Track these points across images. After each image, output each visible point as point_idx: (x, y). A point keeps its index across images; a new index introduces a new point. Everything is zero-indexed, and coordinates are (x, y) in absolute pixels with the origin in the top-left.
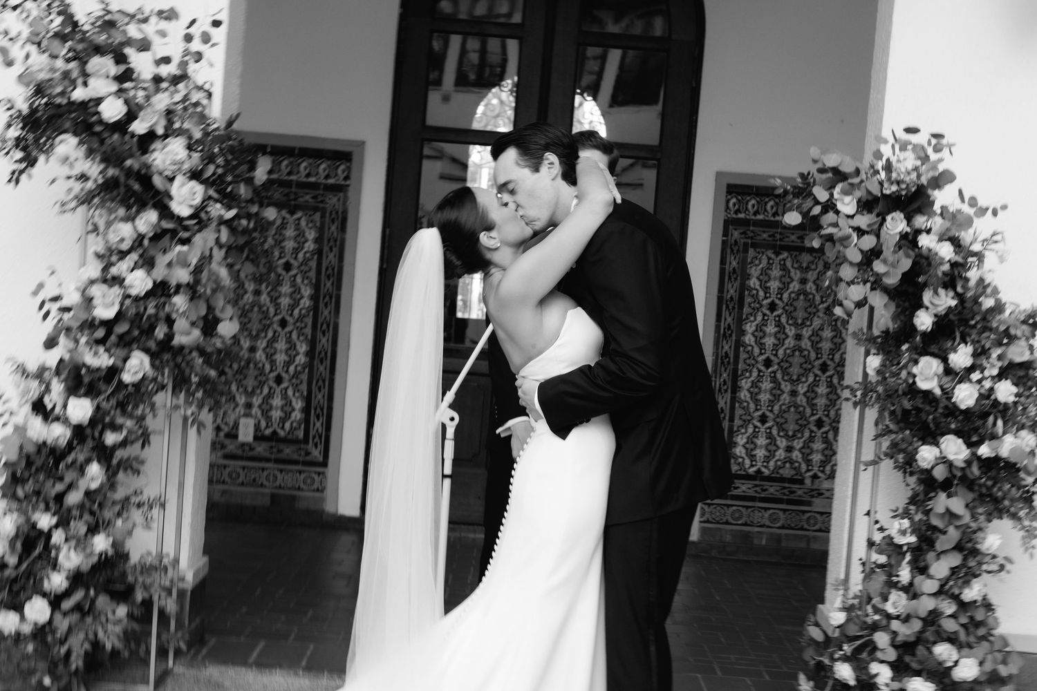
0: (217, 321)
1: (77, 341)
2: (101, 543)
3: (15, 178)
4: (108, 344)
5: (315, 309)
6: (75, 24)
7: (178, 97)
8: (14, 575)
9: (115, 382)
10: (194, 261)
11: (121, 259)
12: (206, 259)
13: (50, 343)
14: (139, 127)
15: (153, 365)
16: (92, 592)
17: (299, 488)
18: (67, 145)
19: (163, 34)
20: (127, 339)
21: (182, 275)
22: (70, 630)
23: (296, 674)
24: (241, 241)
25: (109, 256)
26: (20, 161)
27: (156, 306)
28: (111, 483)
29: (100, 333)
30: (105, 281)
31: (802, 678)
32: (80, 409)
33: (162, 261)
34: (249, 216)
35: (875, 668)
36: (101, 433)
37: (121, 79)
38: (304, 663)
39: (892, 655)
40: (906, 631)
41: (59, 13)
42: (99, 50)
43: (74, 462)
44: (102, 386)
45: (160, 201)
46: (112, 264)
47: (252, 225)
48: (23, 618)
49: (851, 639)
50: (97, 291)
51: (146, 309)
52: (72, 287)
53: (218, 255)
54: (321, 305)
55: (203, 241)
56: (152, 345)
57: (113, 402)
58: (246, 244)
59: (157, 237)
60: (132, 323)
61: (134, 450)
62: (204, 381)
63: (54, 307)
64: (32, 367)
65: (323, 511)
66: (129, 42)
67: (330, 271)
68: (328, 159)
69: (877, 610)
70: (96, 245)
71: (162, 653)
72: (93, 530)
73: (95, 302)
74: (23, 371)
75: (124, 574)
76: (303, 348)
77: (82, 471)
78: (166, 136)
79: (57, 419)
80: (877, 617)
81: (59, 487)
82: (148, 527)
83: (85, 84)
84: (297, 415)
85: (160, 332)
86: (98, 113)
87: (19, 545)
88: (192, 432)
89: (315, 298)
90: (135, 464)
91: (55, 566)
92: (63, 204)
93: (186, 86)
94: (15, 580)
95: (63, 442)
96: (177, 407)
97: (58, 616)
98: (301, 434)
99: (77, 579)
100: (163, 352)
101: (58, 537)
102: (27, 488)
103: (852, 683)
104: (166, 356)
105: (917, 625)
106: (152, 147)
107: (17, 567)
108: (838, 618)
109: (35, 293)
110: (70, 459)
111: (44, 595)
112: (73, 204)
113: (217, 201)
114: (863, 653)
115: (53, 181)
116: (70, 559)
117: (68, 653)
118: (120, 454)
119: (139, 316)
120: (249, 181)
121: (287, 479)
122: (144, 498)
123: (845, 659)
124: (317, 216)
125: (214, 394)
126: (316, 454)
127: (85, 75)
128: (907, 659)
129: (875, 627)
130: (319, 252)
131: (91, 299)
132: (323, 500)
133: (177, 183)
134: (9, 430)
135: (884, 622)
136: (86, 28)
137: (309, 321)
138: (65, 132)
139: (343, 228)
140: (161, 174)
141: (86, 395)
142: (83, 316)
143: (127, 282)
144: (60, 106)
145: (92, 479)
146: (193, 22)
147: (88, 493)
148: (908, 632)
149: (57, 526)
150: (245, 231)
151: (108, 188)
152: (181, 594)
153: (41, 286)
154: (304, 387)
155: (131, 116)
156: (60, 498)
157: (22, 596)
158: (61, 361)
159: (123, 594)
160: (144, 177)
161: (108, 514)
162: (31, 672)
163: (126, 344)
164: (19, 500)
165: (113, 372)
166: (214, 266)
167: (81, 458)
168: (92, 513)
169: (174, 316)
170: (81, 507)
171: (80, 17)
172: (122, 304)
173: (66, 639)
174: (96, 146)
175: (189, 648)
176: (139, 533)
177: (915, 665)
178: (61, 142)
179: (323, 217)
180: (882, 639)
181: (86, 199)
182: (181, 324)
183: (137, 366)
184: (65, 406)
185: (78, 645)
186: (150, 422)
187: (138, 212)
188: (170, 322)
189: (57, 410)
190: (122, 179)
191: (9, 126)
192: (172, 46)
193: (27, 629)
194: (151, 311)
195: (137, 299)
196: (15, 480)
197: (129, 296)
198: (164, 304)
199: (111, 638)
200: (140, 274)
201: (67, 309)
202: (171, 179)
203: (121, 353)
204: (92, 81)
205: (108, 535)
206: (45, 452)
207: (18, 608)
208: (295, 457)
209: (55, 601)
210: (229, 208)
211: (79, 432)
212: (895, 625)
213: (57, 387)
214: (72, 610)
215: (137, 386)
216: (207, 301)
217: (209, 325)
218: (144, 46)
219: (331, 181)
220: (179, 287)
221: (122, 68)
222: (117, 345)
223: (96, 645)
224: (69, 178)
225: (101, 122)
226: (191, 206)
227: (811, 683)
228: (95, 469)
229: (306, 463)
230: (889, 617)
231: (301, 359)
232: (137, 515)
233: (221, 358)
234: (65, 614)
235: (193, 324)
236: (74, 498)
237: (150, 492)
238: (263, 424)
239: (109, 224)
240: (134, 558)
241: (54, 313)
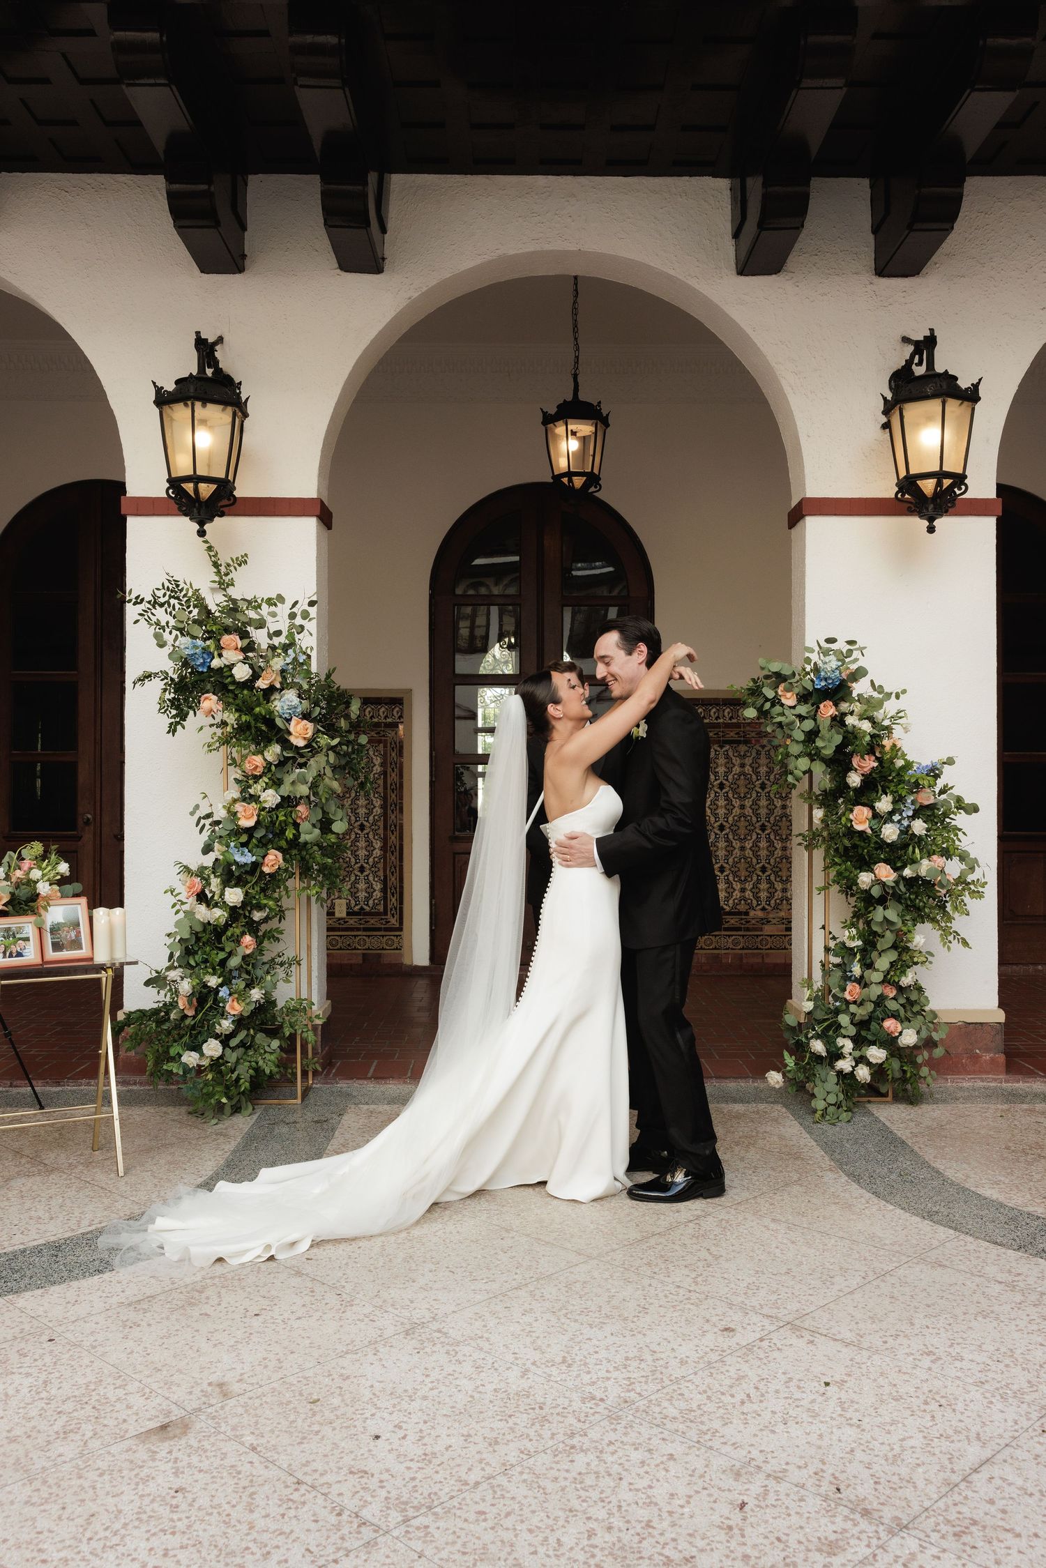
0: (331, 822)
1: (228, 846)
2: (256, 994)
3: (172, 729)
4: (250, 846)
5: (385, 815)
6: (209, 612)
7: (289, 660)
8: (193, 1023)
9: (257, 874)
10: (311, 779)
11: (255, 782)
12: (320, 776)
13: (207, 849)
14: (262, 684)
15: (284, 860)
16: (252, 1032)
17: (383, 949)
18: (210, 702)
19: (274, 615)
20: (264, 841)
21: (303, 790)
22: (238, 1059)
23: (405, 1083)
24: (343, 762)
25: (246, 782)
26: (174, 717)
27: (285, 815)
28: (259, 950)
29: (244, 838)
30: (244, 800)
31: (786, 1054)
32: (234, 896)
33: (288, 779)
34: (348, 743)
35: (840, 1041)
36: (250, 912)
37: (244, 650)
38: (409, 1074)
39: (852, 1031)
40: (862, 1012)
41: (195, 606)
42: (227, 630)
43: (232, 935)
44: (249, 878)
45: (282, 737)
46: (250, 787)
47: (350, 750)
48: (202, 1055)
49: (820, 1022)
50: (239, 807)
51: (277, 817)
52: (220, 806)
53: (328, 771)
54: (389, 812)
55: (317, 763)
56: (283, 844)
57: (257, 888)
58: (348, 763)
59: (282, 763)
60: (267, 828)
61: (274, 924)
62: (324, 868)
63: (208, 822)
64: (194, 867)
65: (402, 964)
66: (250, 622)
67: (394, 786)
68: (386, 704)
69: (836, 998)
70: (235, 773)
71: (305, 1074)
72: (250, 985)
73: (239, 815)
74: (187, 869)
75: (274, 1017)
76: (378, 844)
77: (238, 941)
78: (282, 689)
79: (216, 905)
80: (838, 1004)
81: (222, 955)
82: (288, 981)
83: (220, 656)
84: (377, 894)
85: (290, 834)
86: (232, 676)
87: (194, 1000)
88: (315, 907)
89: (384, 807)
90: (276, 935)
91: (223, 1014)
92: (209, 746)
93: (295, 652)
94: (193, 1027)
95: (223, 921)
96: (304, 889)
97: (228, 1051)
98: (381, 908)
99: (240, 1022)
100: (293, 848)
101: (224, 992)
102: (197, 957)
103: (824, 1054)
104: (294, 852)
105: (870, 1007)
106: (273, 698)
107: (194, 1017)
108: (809, 1006)
109: (192, 814)
110: (229, 933)
111: (217, 1037)
112: (217, 744)
113: (323, 733)
114: (830, 1031)
115: (201, 728)
116: (235, 1008)
117: (238, 1079)
118: (264, 927)
119: (273, 823)
120: (347, 717)
121: (373, 942)
122: (285, 958)
123: (818, 1037)
124: (381, 745)
125: (330, 878)
126: (394, 921)
127: (219, 648)
128: (863, 1033)
129: (837, 1012)
130: (385, 773)
131: (235, 813)
132: (401, 955)
133: (293, 723)
134: (181, 915)
135: (844, 1007)
136: (217, 614)
137: (381, 824)
138: (207, 692)
139: (401, 754)
140: (281, 717)
141: (236, 886)
142: (231, 827)
143: (261, 799)
144: (202, 672)
145: (246, 947)
146: (296, 603)
147: (244, 958)
148: (864, 1013)
149: (221, 985)
150: (346, 754)
151: (242, 729)
152: (315, 1028)
153: (197, 807)
154: (381, 873)
155: (256, 676)
156: (223, 963)
157: (200, 1039)
158: (217, 860)
159: (273, 1033)
160: (269, 721)
161: (259, 973)
162: (210, 1095)
163: (264, 844)
164: (192, 968)
165: (256, 866)
166: (327, 780)
167: (238, 931)
168: (248, 973)
169: (298, 821)
170: (239, 968)
171: (213, 607)
172: (258, 816)
173: (235, 1070)
174: (231, 700)
175: (323, 1070)
176: (281, 984)
177: (870, 1037)
178: (206, 698)
179: (385, 746)
180: (844, 1019)
181: (225, 741)
182: (305, 826)
183: (273, 860)
184: (222, 894)
185: (244, 1072)
186: (285, 903)
187: (266, 747)
188: (296, 826)
189: (216, 898)
190: (253, 723)
191: (165, 690)
192: (282, 624)
193: (206, 1063)
194: (282, 818)
195: (272, 810)
196: (188, 952)
197: (264, 809)
198: (291, 812)
199: (268, 1065)
200: (271, 792)
201: (217, 823)
202: (289, 720)
203: (261, 851)
204: (224, 653)
205: (261, 989)
206: (210, 928)
207: (197, 1048)
208: (379, 925)
209: (225, 1040)
210: (333, 738)
211: (234, 912)
212: (853, 1008)
213: (215, 882)
214: (238, 1046)
215: (271, 875)
216: (322, 809)
217: (325, 825)
218: (261, 624)
219: (389, 720)
220: (301, 798)
221: (246, 641)
222: (258, 847)
223: (257, 1070)
224: (211, 725)
225: (234, 682)
226: (305, 738)
227: (793, 1057)
228: (248, 939)
229: (386, 930)
230: (847, 1003)
231: (377, 853)
232: (280, 972)
233: (333, 851)
234: (233, 1049)
235: (314, 826)
236: (234, 962)
237: (290, 954)
238: (353, 902)
239: (244, 757)
240: (281, 1004)
241: (207, 827)
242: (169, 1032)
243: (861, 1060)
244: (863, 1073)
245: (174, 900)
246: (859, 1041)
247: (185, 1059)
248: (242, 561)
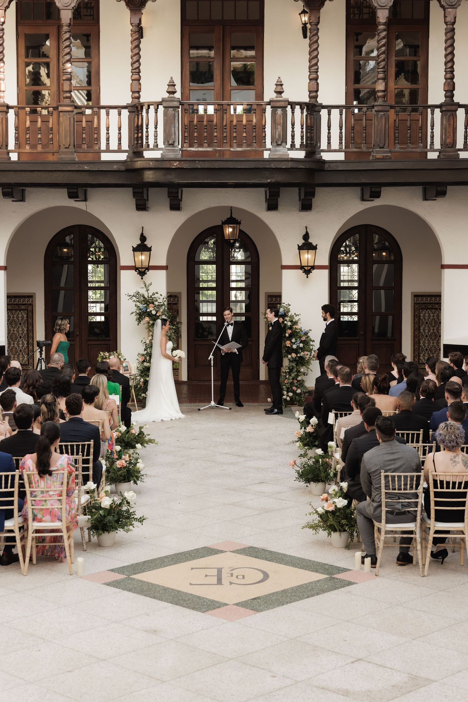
6: (145, 298)
7: (163, 309)
13: (145, 350)
14: (158, 315)
18: (147, 319)
19: (159, 298)
26: (138, 321)
37: (154, 307)
39: (286, 389)
41: (142, 297)
42: (150, 303)
52: (148, 341)
63: (145, 344)
65: (179, 380)
66: (154, 300)
83: (149, 308)
86: (151, 313)
93: (165, 307)
136: (148, 299)
153: (142, 341)
155: (157, 313)
192: (161, 300)
196: (142, 372)
212: (287, 385)
218: (157, 301)
230: (285, 383)
242: (139, 390)
243: (288, 396)
244: (288, 399)
245: (138, 361)
246: (288, 392)
247: (142, 395)
248: (151, 284)
